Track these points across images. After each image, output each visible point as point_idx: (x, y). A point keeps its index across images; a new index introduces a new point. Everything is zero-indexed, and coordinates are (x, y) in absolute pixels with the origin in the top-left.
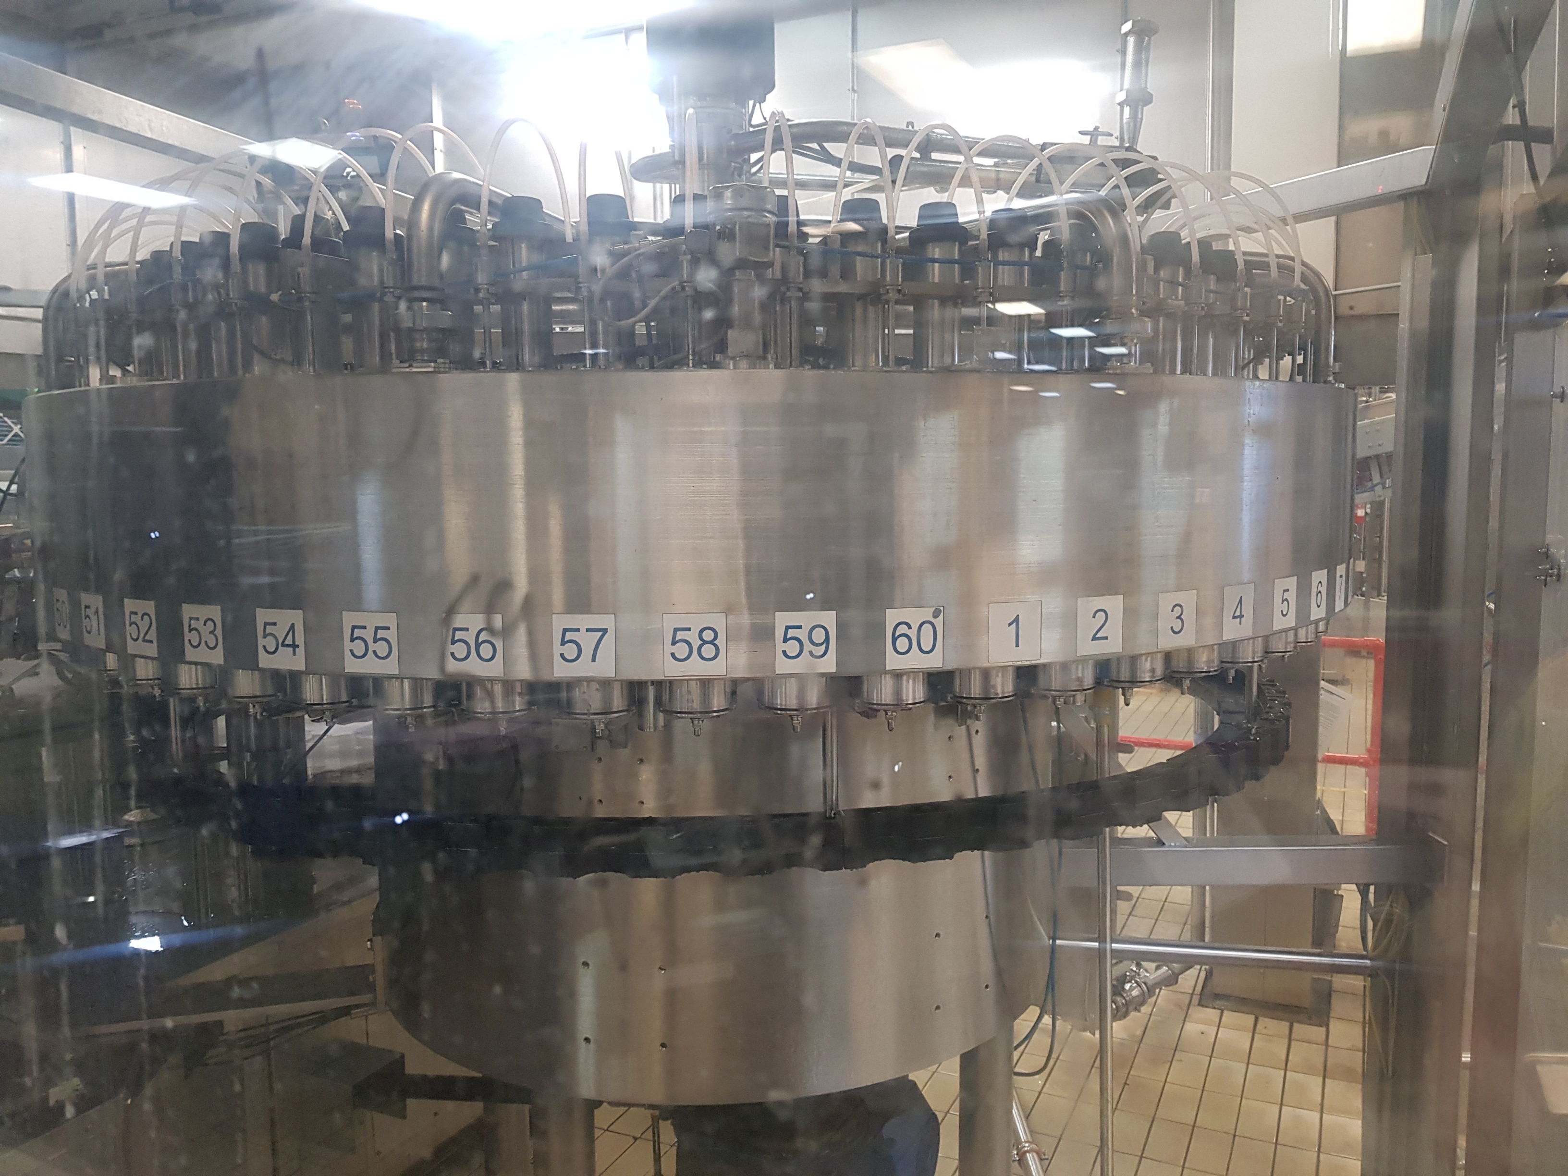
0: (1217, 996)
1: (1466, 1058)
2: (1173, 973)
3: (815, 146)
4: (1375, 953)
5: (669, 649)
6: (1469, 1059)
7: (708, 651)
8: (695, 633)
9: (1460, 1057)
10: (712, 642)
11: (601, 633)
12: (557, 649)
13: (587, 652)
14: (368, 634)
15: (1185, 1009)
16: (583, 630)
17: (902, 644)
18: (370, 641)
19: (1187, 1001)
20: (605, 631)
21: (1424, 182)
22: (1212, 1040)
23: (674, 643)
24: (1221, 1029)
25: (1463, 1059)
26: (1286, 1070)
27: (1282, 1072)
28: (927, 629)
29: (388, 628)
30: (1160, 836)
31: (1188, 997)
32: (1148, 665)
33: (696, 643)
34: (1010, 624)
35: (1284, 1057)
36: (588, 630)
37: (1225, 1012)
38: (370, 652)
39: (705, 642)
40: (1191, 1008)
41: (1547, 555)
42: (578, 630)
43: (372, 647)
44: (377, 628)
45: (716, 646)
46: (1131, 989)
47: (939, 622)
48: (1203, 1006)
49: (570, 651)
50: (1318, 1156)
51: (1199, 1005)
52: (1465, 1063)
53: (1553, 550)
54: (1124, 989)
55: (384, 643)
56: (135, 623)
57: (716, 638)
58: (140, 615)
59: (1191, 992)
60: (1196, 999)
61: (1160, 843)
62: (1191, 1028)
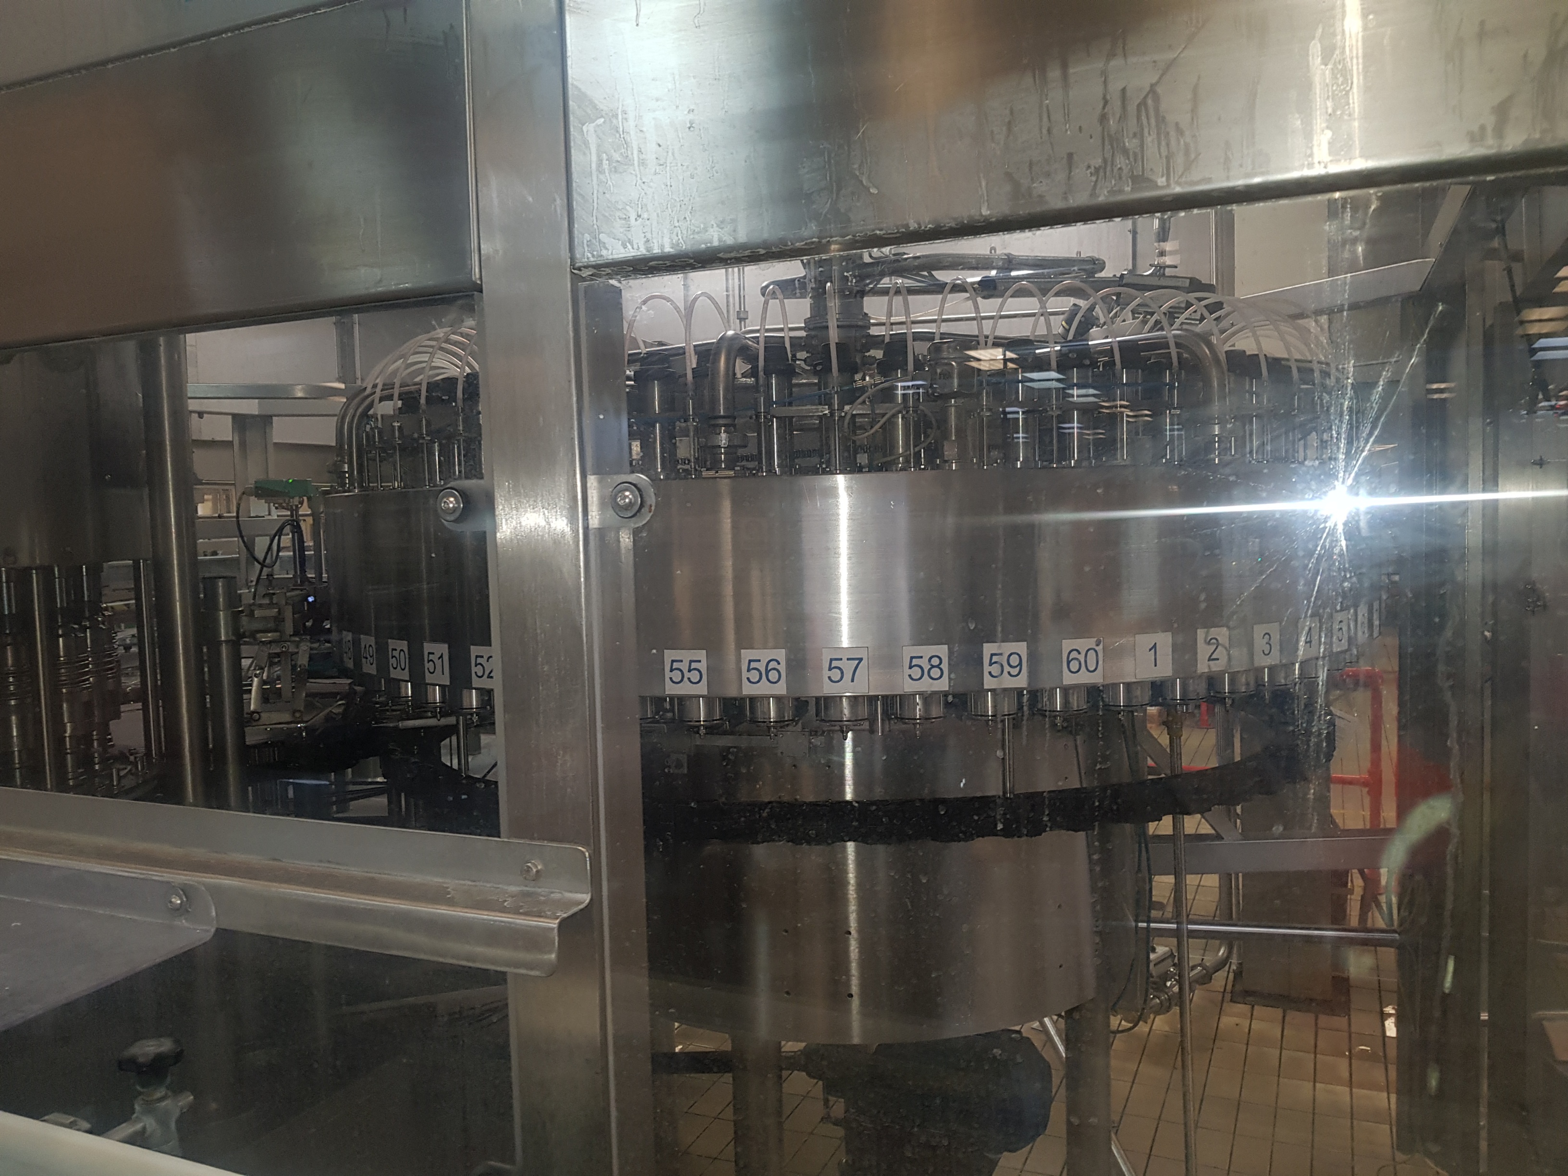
0: (1247, 993)
1: (1484, 1016)
2: (1207, 972)
3: (925, 273)
4: (1402, 928)
5: (908, 671)
6: (1487, 1018)
7: (935, 673)
8: (926, 659)
9: (1479, 1017)
10: (938, 666)
11: (857, 662)
12: (826, 673)
13: (848, 676)
14: (684, 666)
15: (1219, 1005)
16: (845, 659)
17: (1074, 666)
18: (685, 671)
19: (1220, 998)
20: (861, 660)
21: (1418, 288)
22: (1247, 1030)
23: (911, 667)
24: (1253, 1021)
25: (1482, 1018)
26: (1315, 1053)
27: (1313, 1056)
28: (1091, 654)
29: (700, 661)
30: (1219, 831)
31: (1221, 995)
32: (1243, 680)
33: (926, 668)
34: (1150, 650)
35: (1312, 1042)
36: (848, 659)
37: (1256, 1007)
38: (685, 679)
39: (933, 667)
40: (1225, 1004)
41: (1533, 590)
42: (841, 659)
43: (687, 675)
44: (691, 661)
45: (941, 669)
46: (1172, 986)
47: (1099, 649)
48: (1235, 1002)
49: (836, 675)
50: (1352, 1123)
51: (1231, 1001)
52: (1484, 1021)
53: (1538, 586)
54: (1166, 986)
55: (697, 672)
56: (480, 664)
57: (941, 663)
58: (486, 658)
59: (1222, 990)
60: (1228, 996)
61: (1219, 837)
62: (1227, 1021)
